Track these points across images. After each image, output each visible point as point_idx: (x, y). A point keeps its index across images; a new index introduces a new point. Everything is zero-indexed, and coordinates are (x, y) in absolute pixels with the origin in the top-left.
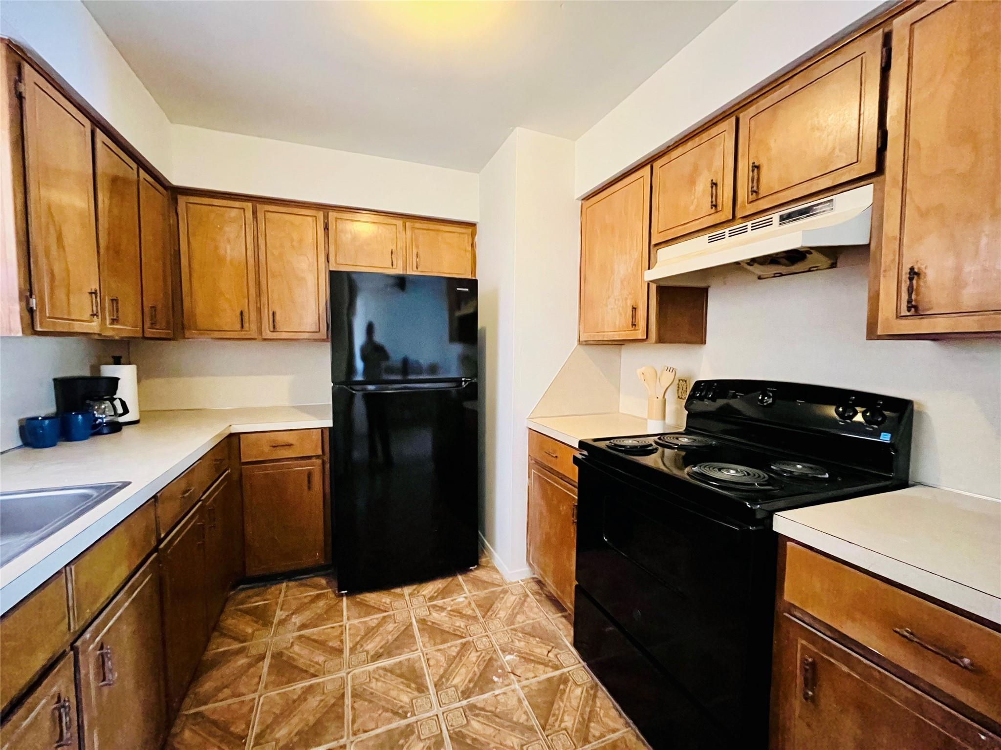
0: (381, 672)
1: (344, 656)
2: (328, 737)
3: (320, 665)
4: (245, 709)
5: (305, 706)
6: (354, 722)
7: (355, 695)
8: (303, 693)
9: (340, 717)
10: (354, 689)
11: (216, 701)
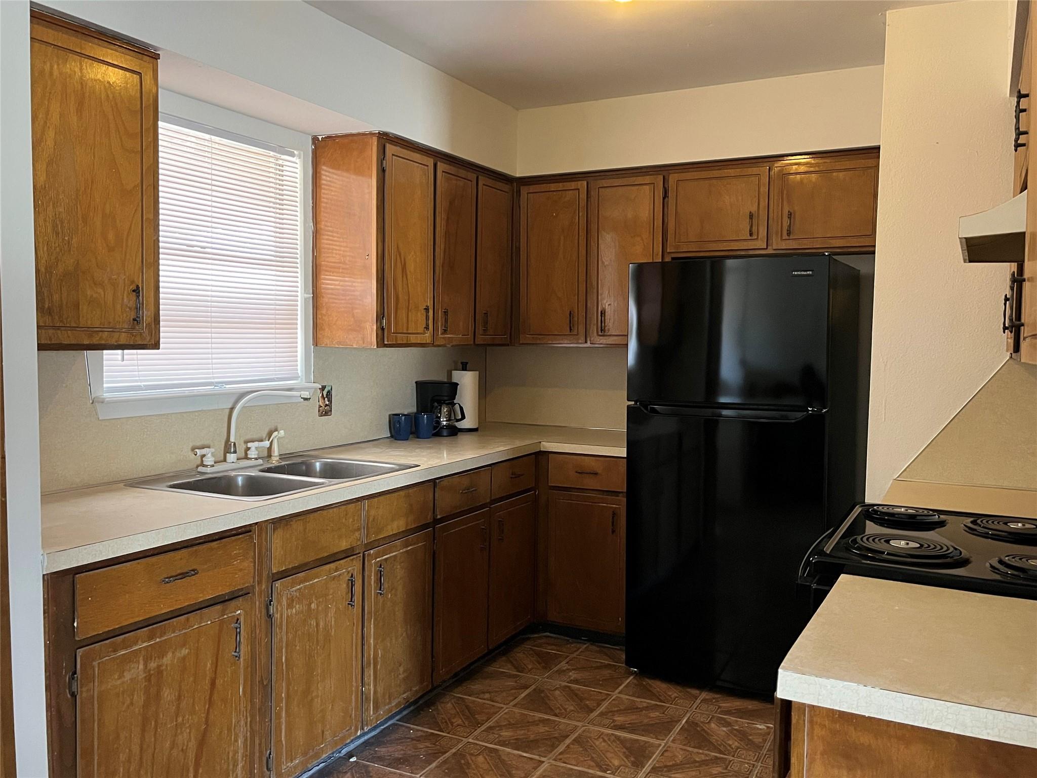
0: (613, 738)
1: (592, 714)
2: (534, 751)
3: (566, 711)
4: (492, 711)
5: (534, 728)
6: (561, 753)
7: (576, 741)
8: (539, 721)
9: (553, 747)
10: (580, 736)
11: (477, 697)
